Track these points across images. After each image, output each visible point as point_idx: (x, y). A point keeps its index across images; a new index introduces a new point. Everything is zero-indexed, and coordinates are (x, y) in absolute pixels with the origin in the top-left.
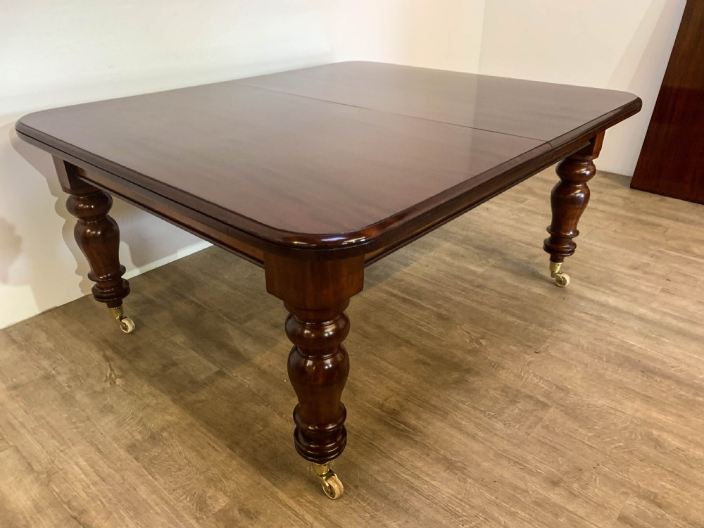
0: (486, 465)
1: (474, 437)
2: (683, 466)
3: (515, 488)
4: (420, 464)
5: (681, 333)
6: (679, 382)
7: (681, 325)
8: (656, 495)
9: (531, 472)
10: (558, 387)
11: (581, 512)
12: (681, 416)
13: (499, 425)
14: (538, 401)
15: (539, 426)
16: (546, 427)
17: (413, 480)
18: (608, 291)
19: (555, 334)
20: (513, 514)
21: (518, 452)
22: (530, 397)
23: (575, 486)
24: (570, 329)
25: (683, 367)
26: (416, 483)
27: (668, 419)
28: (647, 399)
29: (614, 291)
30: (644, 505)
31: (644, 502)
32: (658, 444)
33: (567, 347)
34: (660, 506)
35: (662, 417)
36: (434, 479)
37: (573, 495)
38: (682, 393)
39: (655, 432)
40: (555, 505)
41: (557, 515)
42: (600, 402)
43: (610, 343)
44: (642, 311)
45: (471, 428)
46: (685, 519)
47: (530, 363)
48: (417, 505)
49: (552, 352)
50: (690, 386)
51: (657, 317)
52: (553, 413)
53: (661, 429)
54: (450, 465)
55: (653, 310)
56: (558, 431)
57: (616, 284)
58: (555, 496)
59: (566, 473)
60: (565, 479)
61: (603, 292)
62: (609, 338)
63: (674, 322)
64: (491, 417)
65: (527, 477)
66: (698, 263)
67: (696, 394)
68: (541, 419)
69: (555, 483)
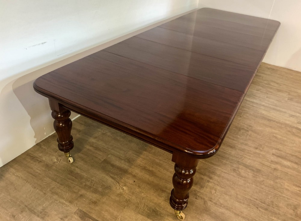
0: (239, 146)
1: (234, 140)
2: (283, 142)
3: (248, 150)
4: (224, 147)
5: (274, 109)
6: (277, 122)
7: (274, 107)
8: (278, 149)
9: (250, 147)
10: (249, 126)
11: (264, 154)
12: (279, 131)
13: (239, 136)
14: (246, 130)
15: (248, 136)
16: (250, 136)
17: (224, 151)
18: (253, 98)
19: (243, 111)
20: (250, 156)
21: (246, 142)
22: (243, 129)
23: (261, 149)
24: (247, 110)
25: (277, 118)
26: (225, 151)
27: (277, 131)
28: (271, 127)
29: (254, 98)
30: (276, 151)
31: (276, 150)
32: (276, 137)
33: (248, 115)
34: (280, 151)
35: (275, 131)
36: (229, 150)
37: (261, 151)
38: (278, 125)
39: (275, 135)
40: (258, 153)
41: (259, 155)
42: (260, 129)
43: (258, 113)
44: (263, 103)
45: (232, 138)
46: (286, 153)
47: (240, 120)
48: (228, 156)
49: (245, 116)
50: (280, 123)
51: (267, 105)
52: (250, 132)
53: (276, 134)
54: (231, 147)
55: (266, 103)
56: (253, 136)
57: (255, 96)
58: (257, 151)
59: (258, 146)
60: (258, 147)
61: (252, 98)
62: (257, 112)
63: (272, 106)
64: (236, 135)
65: (250, 148)
66: (273, 88)
67: (281, 125)
68: (248, 134)
69: (257, 148)
